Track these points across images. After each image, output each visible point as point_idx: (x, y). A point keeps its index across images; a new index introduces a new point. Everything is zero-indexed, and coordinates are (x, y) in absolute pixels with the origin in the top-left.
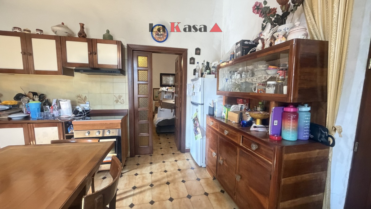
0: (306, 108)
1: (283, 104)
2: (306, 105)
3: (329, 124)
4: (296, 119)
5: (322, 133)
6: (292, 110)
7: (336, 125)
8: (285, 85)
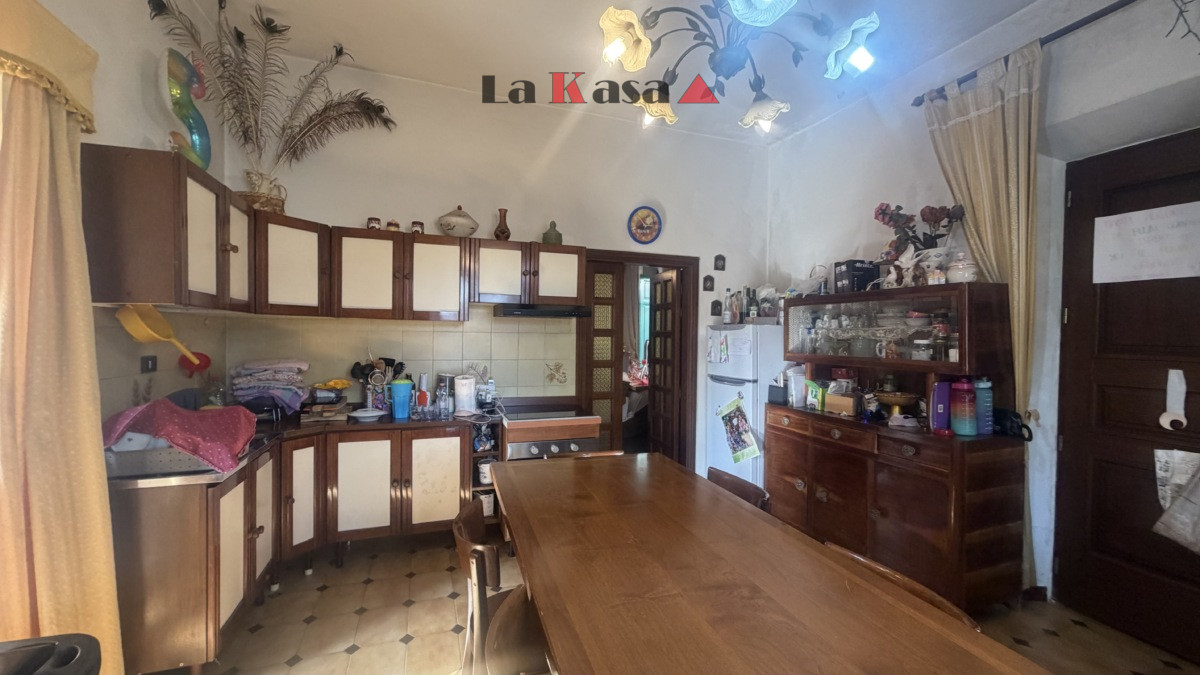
0: (985, 384)
2: (985, 379)
3: (1020, 409)
4: (973, 400)
5: (1013, 422)
6: (966, 386)
7: (1030, 409)
8: (953, 347)
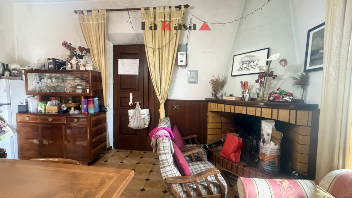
0: (96, 99)
1: (87, 97)
2: (96, 97)
4: (94, 103)
5: (103, 108)
6: (91, 99)
7: (107, 104)
8: (87, 89)
